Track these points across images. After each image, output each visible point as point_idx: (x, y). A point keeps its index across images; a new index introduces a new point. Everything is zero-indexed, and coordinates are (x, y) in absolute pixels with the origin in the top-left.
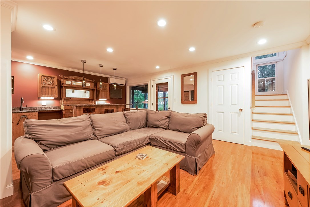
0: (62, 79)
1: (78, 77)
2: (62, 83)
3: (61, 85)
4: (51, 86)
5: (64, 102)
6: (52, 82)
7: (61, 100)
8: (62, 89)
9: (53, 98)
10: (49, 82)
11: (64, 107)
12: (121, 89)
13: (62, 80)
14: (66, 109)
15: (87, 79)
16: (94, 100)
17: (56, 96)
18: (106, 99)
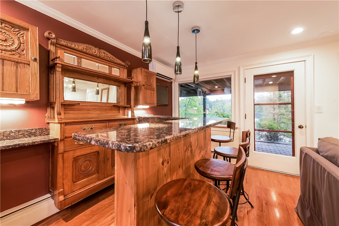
0: (52, 44)
1: (97, 49)
2: (52, 57)
3: (51, 63)
4: (16, 57)
5: (59, 114)
6: (17, 42)
7: (49, 110)
8: (51, 76)
9: (22, 102)
10: (5, 41)
11: (63, 131)
12: (167, 87)
13: (52, 48)
14: (66, 137)
15: (114, 58)
16: (130, 107)
17: (35, 95)
18: (147, 107)
